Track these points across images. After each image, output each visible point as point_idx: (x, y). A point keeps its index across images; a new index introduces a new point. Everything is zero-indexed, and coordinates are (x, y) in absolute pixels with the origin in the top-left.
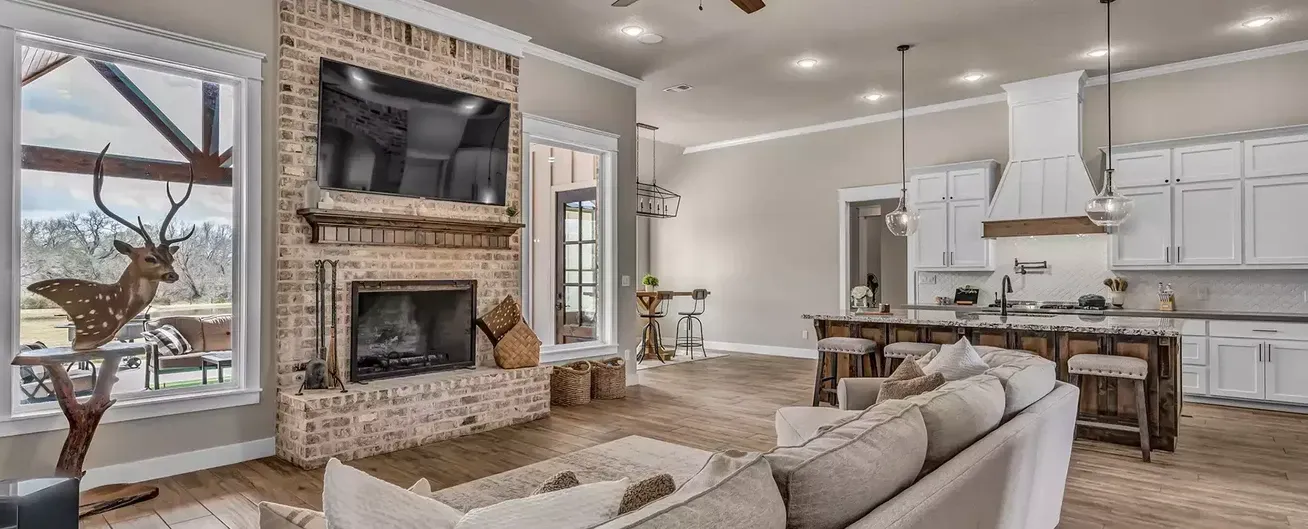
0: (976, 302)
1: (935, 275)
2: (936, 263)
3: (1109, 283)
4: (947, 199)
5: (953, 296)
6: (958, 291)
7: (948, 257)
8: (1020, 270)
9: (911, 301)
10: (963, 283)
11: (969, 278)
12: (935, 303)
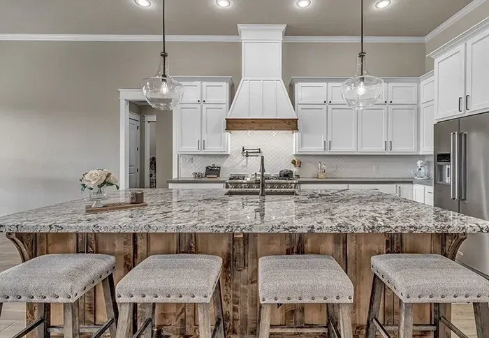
0: (219, 176)
1: (192, 157)
2: (193, 148)
3: (294, 162)
4: (201, 102)
5: (203, 171)
6: (207, 168)
7: (201, 144)
8: (245, 154)
9: (175, 176)
10: (211, 163)
11: (214, 159)
12: (191, 177)
